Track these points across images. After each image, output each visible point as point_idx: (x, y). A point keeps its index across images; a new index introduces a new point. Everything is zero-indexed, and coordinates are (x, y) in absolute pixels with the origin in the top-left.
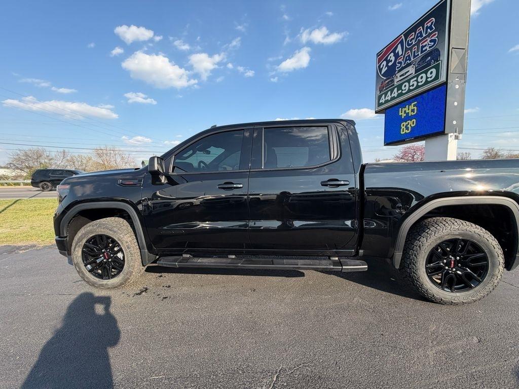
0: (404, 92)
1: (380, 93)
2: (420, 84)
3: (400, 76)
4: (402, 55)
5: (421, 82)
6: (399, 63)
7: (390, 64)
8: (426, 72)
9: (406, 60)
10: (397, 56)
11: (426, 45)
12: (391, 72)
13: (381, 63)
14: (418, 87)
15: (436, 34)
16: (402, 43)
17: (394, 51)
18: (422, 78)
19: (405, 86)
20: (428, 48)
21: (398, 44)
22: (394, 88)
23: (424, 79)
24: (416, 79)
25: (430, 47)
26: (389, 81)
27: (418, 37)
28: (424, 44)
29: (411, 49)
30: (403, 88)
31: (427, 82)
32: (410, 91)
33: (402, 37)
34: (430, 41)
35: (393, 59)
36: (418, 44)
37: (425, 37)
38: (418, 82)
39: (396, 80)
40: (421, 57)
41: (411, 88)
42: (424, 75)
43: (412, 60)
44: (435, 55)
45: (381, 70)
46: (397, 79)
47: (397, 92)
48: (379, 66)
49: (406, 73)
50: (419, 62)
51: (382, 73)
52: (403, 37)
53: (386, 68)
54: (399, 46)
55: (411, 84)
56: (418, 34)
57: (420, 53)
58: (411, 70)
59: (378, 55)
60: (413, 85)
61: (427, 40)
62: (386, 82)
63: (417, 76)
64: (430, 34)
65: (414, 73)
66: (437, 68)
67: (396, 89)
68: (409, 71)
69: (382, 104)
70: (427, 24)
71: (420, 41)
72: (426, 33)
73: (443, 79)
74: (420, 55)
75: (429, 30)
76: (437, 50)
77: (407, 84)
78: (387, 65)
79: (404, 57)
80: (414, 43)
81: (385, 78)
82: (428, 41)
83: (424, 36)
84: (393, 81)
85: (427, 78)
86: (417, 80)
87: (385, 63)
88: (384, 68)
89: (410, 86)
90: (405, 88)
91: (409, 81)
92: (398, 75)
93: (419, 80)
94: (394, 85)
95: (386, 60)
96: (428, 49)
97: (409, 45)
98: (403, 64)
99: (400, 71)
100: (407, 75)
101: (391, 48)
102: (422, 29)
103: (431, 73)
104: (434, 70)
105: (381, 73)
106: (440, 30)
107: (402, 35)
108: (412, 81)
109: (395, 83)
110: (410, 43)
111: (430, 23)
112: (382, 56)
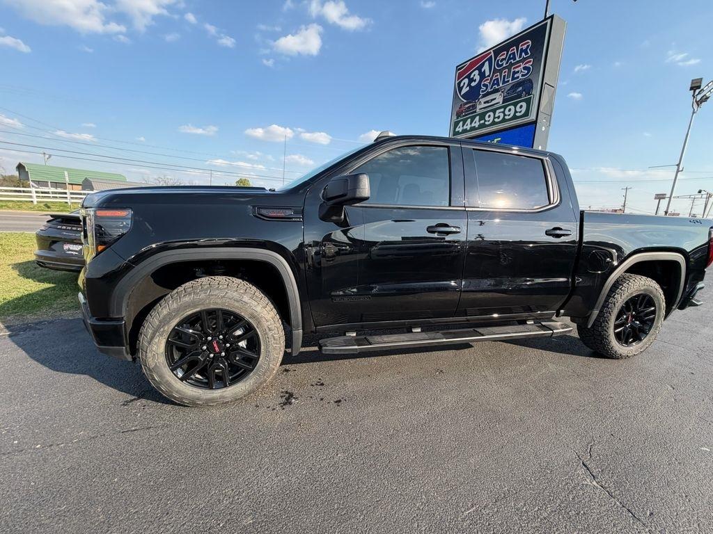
0: (487, 123)
1: (457, 118)
2: (507, 117)
3: (485, 103)
4: (489, 76)
5: (509, 115)
6: (485, 85)
7: (473, 84)
8: (515, 105)
9: (494, 84)
10: (482, 75)
11: (518, 72)
12: (473, 95)
13: (462, 81)
14: (504, 120)
15: (530, 62)
16: (490, 60)
17: (479, 69)
18: (510, 110)
19: (489, 116)
20: (520, 75)
21: (486, 61)
22: (475, 116)
23: (512, 113)
24: (502, 110)
25: (523, 75)
26: (470, 106)
27: (510, 59)
28: (516, 70)
29: (500, 71)
30: (487, 118)
31: (515, 117)
32: (494, 123)
33: (490, 53)
34: (525, 68)
35: (477, 78)
36: (509, 67)
37: (518, 62)
38: (505, 115)
39: (479, 107)
40: (511, 85)
41: (496, 120)
42: (512, 107)
43: (501, 85)
44: (527, 86)
45: (460, 89)
46: (481, 105)
47: (479, 121)
48: (459, 84)
49: (492, 100)
50: (509, 90)
51: (462, 93)
52: (492, 54)
53: (468, 88)
54: (487, 63)
55: (496, 116)
56: (510, 55)
57: (510, 79)
58: (499, 98)
59: (458, 68)
60: (499, 117)
61: (520, 66)
62: (467, 106)
63: (505, 107)
64: (525, 59)
65: (501, 103)
66: (528, 102)
67: (478, 118)
68: (495, 99)
69: (458, 133)
70: (522, 46)
71: (512, 64)
72: (520, 57)
73: (532, 117)
74: (510, 82)
75: (523, 54)
76: (530, 81)
77: (491, 114)
78: (469, 85)
79: (491, 79)
80: (504, 66)
81: (465, 101)
82: (522, 67)
83: (518, 59)
84: (474, 107)
85: (516, 112)
86: (504, 112)
87: (466, 81)
88: (465, 87)
89: (494, 118)
90: (489, 118)
91: (494, 111)
92: (483, 100)
93: (507, 112)
94: (475, 112)
95: (468, 77)
96: (520, 77)
97: (498, 65)
98: (489, 87)
99: (484, 96)
100: (493, 102)
101: (476, 63)
102: (515, 51)
103: (521, 107)
104: (524, 104)
105: (460, 93)
106: (535, 57)
107: (492, 51)
108: (498, 111)
109: (478, 110)
110: (500, 63)
111: (526, 46)
112: (463, 71)
